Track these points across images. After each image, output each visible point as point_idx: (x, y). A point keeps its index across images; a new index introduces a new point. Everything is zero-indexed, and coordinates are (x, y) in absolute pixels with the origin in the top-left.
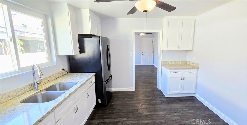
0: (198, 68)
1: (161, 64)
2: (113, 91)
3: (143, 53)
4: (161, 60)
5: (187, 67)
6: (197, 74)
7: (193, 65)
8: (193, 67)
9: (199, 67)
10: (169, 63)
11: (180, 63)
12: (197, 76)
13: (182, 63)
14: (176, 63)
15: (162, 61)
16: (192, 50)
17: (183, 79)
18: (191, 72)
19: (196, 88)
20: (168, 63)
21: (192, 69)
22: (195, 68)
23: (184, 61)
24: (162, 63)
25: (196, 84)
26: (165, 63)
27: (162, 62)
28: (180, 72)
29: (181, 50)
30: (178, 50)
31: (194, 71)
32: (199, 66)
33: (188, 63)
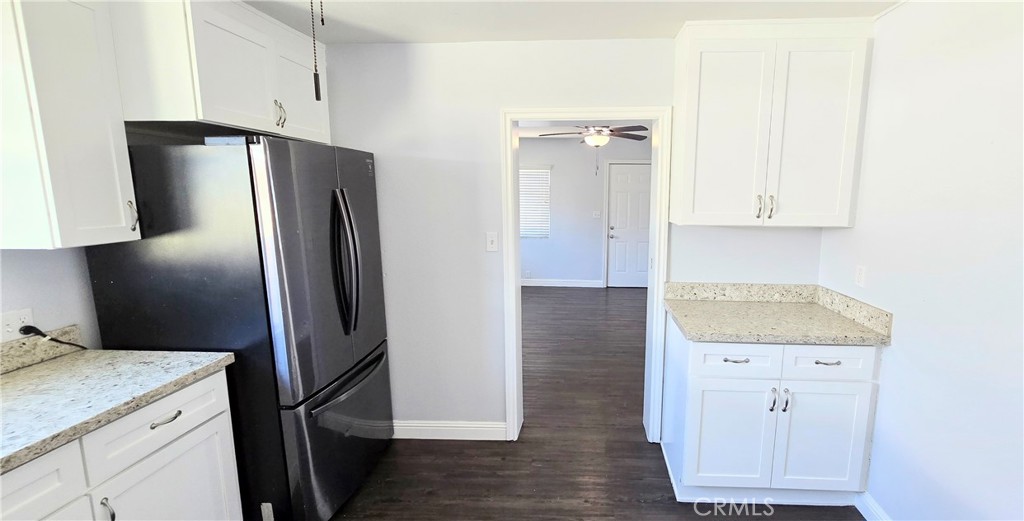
0: (884, 341)
1: (661, 297)
2: (397, 435)
3: (612, 232)
4: (663, 278)
5: (815, 333)
6: (875, 376)
7: (849, 316)
8: (851, 335)
9: (889, 337)
10: (711, 295)
11: (777, 296)
12: (876, 389)
13: (789, 298)
14: (751, 299)
15: (667, 282)
16: (846, 225)
17: (781, 405)
18: (838, 363)
19: (868, 459)
20: (706, 295)
21: (844, 342)
22: (863, 343)
23: (796, 286)
24: (669, 296)
25: (870, 438)
26: (686, 297)
27: (667, 292)
28: (766, 360)
29: (777, 221)
30: (758, 222)
31: (857, 360)
32: (888, 327)
33: (824, 300)
